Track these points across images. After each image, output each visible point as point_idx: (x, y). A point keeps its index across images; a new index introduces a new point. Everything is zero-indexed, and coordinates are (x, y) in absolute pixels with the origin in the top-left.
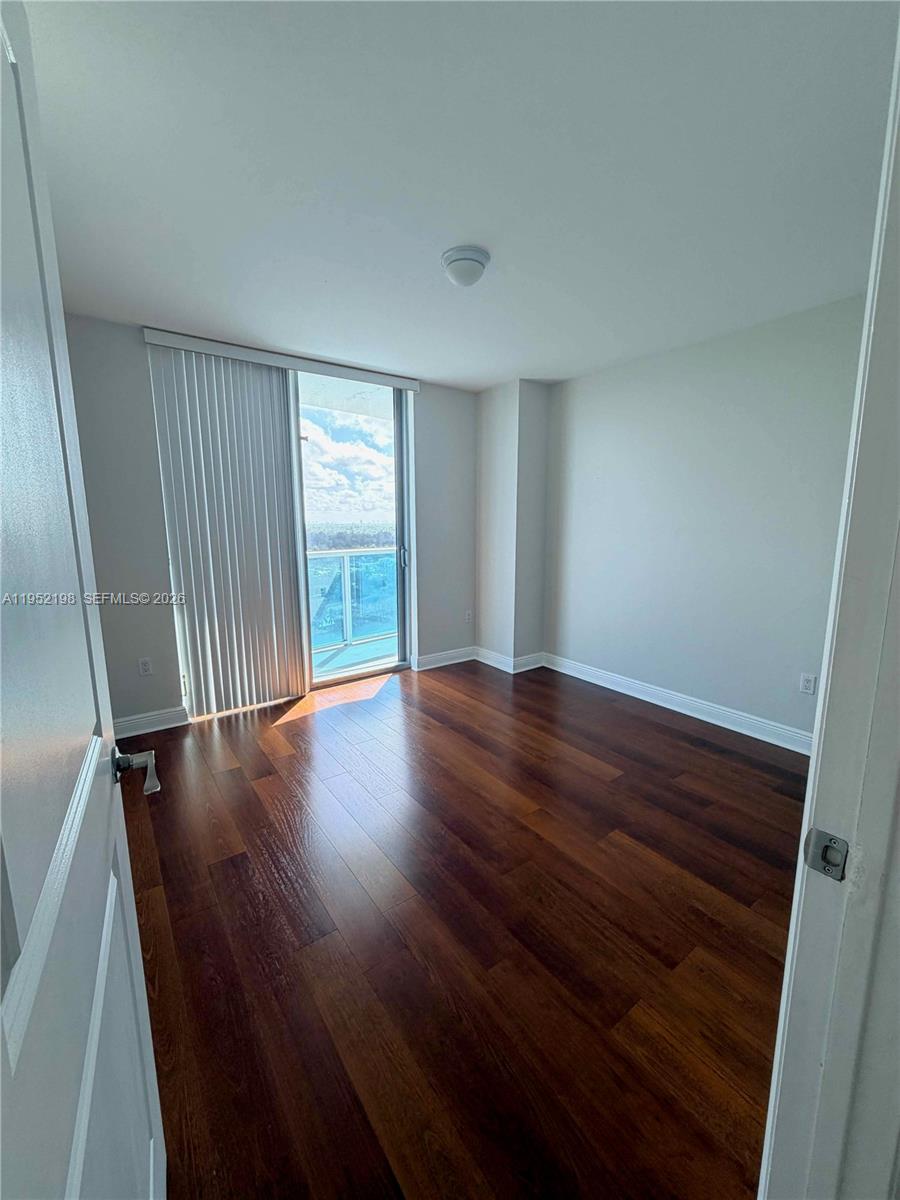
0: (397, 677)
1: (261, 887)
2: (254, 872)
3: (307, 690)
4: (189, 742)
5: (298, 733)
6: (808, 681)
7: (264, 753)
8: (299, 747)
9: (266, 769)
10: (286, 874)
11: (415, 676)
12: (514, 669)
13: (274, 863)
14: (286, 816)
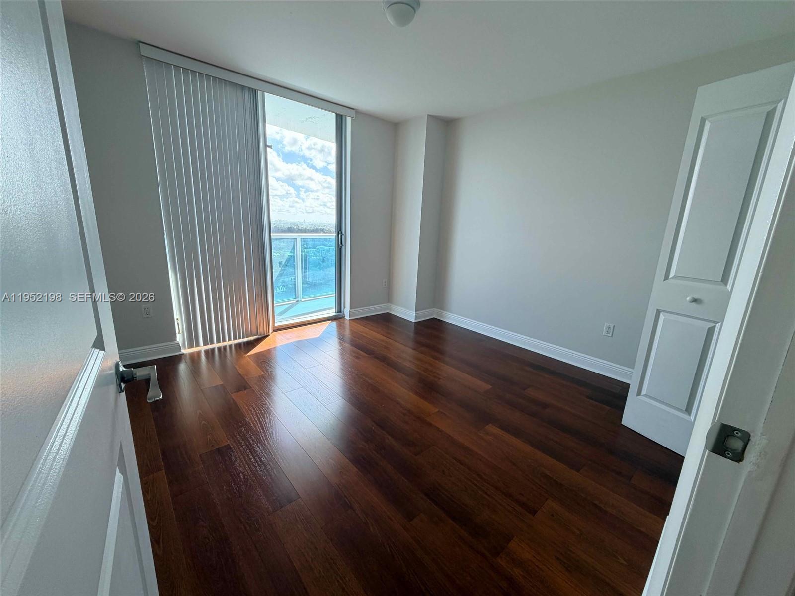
0: (334, 324)
1: (241, 469)
2: (236, 458)
3: (271, 330)
4: (183, 367)
5: (265, 360)
6: (609, 328)
7: (240, 375)
8: (267, 370)
9: (242, 385)
10: (260, 459)
11: (347, 323)
12: (415, 320)
13: (250, 451)
14: (258, 418)
